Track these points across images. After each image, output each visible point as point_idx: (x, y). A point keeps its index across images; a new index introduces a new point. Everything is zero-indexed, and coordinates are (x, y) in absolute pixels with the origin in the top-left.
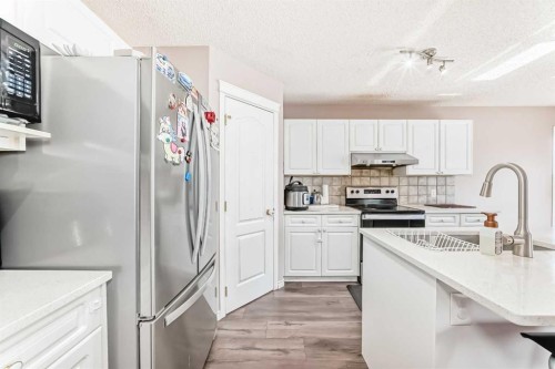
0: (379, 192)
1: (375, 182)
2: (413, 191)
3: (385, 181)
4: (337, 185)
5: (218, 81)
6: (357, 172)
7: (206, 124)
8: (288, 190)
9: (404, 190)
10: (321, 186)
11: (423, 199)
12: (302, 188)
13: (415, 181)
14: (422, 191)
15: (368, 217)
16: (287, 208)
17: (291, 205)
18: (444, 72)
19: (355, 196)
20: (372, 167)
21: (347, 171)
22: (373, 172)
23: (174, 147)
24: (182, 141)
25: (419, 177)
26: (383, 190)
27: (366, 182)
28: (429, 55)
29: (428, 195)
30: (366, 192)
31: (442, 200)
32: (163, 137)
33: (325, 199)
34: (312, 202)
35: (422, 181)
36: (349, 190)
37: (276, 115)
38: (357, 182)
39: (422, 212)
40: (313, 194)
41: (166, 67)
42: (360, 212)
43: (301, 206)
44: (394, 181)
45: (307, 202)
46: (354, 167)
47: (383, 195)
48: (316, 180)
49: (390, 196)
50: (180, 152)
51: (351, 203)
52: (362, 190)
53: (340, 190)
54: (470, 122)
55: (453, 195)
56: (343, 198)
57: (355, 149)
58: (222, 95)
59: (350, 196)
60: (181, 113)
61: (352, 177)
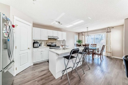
0: (53, 43)
1: (53, 42)
3: (54, 41)
4: (45, 42)
5: (13, 16)
6: (49, 40)
8: (34, 43)
9: (57, 43)
10: (42, 42)
11: (60, 44)
12: (37, 43)
13: (59, 41)
14: (60, 43)
15: (51, 48)
16: (34, 47)
17: (35, 46)
18: (61, 25)
19: (49, 44)
20: (52, 39)
21: (47, 39)
22: (52, 40)
23: (6, 34)
24: (7, 32)
26: (54, 43)
27: (51, 41)
28: (59, 22)
29: (61, 44)
30: (51, 43)
31: (63, 44)
32: (4, 32)
33: (43, 45)
34: (40, 46)
35: (60, 41)
36: (48, 43)
37: (31, 26)
38: (49, 41)
39: (59, 46)
40: (40, 44)
41: (4, 17)
42: (49, 47)
43: (37, 46)
44: (56, 41)
45: (39, 46)
46: (49, 39)
47: (54, 44)
48: (41, 41)
49: (55, 44)
50: (7, 35)
51: (48, 45)
52: (50, 43)
53: (46, 43)
54: (66, 33)
56: (47, 45)
57: (49, 35)
58: (15, 20)
59: (48, 44)
60: (7, 26)
61: (48, 40)
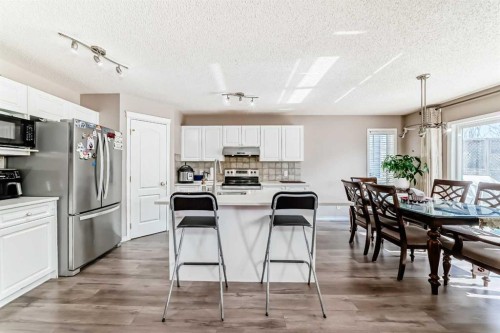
0: (246, 172)
1: (245, 166)
2: (272, 172)
3: (253, 165)
6: (228, 158)
7: (108, 139)
9: (265, 171)
11: (279, 178)
12: (190, 170)
13: (271, 165)
14: (278, 172)
16: (180, 182)
17: (183, 180)
19: (230, 175)
21: (221, 158)
24: (90, 150)
25: (276, 162)
26: (249, 171)
27: (240, 165)
28: (240, 95)
29: (282, 175)
30: (237, 172)
31: (292, 178)
33: (211, 177)
35: (279, 165)
36: (227, 171)
42: (221, 184)
45: (190, 178)
46: (226, 156)
47: (249, 174)
48: (200, 165)
49: (253, 175)
52: (235, 171)
54: (302, 127)
55: (300, 175)
57: (226, 145)
58: (128, 120)
59: (226, 175)
60: (89, 139)
